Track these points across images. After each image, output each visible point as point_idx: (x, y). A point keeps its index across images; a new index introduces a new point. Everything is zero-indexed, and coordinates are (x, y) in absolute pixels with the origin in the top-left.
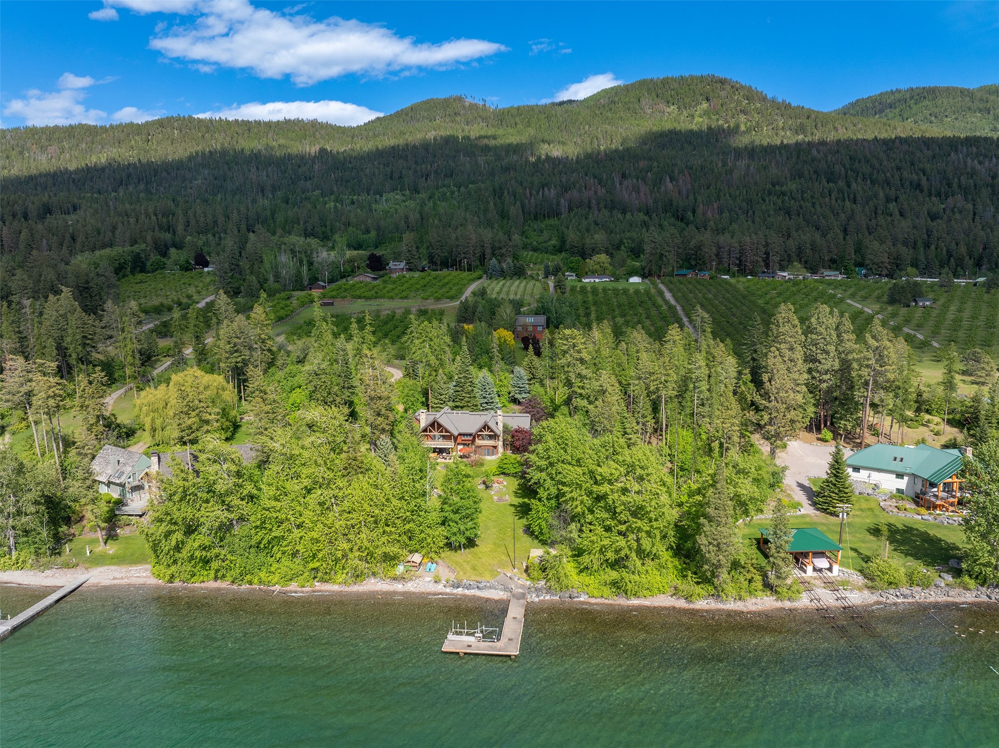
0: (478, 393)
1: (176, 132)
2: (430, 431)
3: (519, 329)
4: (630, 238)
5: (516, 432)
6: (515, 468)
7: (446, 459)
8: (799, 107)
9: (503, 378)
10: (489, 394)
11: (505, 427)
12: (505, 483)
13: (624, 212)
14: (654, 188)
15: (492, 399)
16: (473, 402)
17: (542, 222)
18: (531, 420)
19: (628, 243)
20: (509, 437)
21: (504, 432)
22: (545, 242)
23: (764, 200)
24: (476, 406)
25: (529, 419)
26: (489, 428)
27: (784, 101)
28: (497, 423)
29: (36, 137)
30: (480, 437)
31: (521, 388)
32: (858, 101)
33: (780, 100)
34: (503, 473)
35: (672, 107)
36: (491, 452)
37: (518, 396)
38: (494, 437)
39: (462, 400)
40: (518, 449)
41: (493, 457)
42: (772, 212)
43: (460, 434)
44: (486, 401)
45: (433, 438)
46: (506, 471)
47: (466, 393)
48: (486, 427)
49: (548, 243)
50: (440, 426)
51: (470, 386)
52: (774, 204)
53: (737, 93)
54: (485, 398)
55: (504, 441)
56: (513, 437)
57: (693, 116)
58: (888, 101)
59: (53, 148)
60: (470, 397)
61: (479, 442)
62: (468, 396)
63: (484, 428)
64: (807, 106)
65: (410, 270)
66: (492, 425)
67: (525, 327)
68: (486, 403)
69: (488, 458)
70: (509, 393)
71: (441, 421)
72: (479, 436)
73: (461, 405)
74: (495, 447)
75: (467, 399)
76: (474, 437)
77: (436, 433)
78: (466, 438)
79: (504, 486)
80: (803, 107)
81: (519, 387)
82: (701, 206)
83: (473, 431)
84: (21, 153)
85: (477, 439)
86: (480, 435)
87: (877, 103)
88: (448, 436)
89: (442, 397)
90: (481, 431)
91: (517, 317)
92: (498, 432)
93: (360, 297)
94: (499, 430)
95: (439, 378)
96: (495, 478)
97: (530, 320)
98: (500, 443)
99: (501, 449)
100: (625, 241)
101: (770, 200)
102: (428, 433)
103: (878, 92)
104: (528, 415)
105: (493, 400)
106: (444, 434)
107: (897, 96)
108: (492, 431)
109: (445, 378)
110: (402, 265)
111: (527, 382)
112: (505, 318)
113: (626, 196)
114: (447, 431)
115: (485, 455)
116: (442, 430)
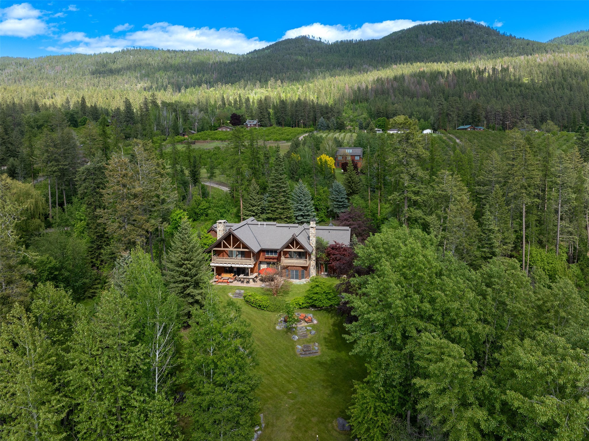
0: (293, 205)
1: (131, 57)
2: (225, 246)
3: (340, 158)
4: (418, 111)
5: (333, 248)
6: (329, 299)
7: (243, 282)
8: (521, 38)
9: (321, 191)
10: (305, 206)
11: (319, 243)
12: (315, 322)
13: (412, 97)
14: (431, 82)
15: (308, 211)
16: (287, 213)
17: (356, 104)
18: (352, 235)
19: (417, 115)
20: (324, 256)
21: (317, 249)
22: (359, 116)
23: (507, 90)
24: (290, 218)
25: (349, 233)
26: (298, 243)
27: (511, 35)
28: (309, 237)
29: (50, 61)
30: (288, 255)
31: (341, 202)
32: (555, 39)
33: (508, 34)
34: (313, 306)
35: (438, 40)
36: (300, 274)
37: (336, 210)
38: (304, 254)
39: (275, 211)
40: (334, 271)
41: (303, 281)
42: (514, 97)
43: (263, 251)
44: (301, 213)
45: (230, 255)
46: (317, 303)
47: (278, 204)
48: (294, 242)
49: (361, 117)
50: (236, 240)
51: (284, 196)
52: (515, 92)
53: (480, 30)
54: (300, 210)
55: (317, 260)
56: (328, 255)
57: (452, 45)
58: (576, 38)
59: (58, 67)
60: (283, 209)
61: (285, 261)
62: (281, 207)
63: (292, 243)
64: (526, 38)
65: (261, 126)
66: (302, 239)
67: (345, 156)
68: (302, 216)
69: (296, 282)
70: (328, 208)
71: (238, 234)
72: (285, 253)
73: (273, 217)
74: (305, 268)
75: (279, 211)
76: (280, 255)
77: (231, 248)
78: (270, 255)
79: (314, 326)
80: (523, 38)
81: (338, 201)
82: (465, 93)
83: (278, 246)
84: (40, 70)
85: (283, 258)
86: (288, 252)
87: (568, 40)
88: (246, 254)
89: (254, 208)
90: (288, 247)
91: (338, 149)
92: (310, 250)
93: (217, 140)
94: (311, 245)
95: (251, 188)
96: (302, 314)
97: (349, 151)
98: (313, 263)
99: (313, 272)
100: (415, 113)
101: (511, 90)
102: (222, 249)
103: (569, 33)
104: (348, 228)
105: (310, 213)
106: (241, 250)
107: (582, 34)
108: (302, 247)
109: (258, 188)
110: (255, 122)
111: (346, 196)
112: (328, 149)
113: (413, 88)
114: (245, 247)
115: (293, 278)
116: (239, 245)
